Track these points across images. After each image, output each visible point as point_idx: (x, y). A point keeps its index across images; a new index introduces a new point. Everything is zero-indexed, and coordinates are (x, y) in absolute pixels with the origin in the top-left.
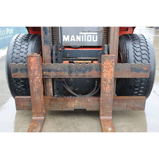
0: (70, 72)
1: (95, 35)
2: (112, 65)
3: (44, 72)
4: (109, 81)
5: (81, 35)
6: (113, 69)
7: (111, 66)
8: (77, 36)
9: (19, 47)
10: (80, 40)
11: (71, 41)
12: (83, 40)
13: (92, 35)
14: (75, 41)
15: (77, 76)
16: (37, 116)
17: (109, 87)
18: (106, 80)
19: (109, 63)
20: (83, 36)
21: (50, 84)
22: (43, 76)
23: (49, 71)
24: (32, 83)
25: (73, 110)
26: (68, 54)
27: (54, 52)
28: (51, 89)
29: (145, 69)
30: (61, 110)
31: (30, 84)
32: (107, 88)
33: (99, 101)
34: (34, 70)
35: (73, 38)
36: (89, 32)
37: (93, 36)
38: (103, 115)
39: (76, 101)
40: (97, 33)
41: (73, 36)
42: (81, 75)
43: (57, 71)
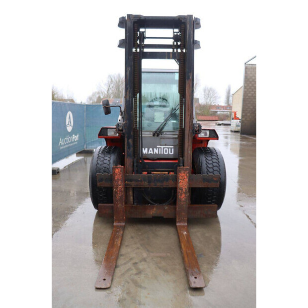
0: (149, 182)
1: (171, 148)
2: (186, 176)
3: (127, 182)
4: (184, 190)
5: (159, 148)
6: (187, 179)
7: (185, 177)
8: (155, 149)
9: (102, 159)
10: (157, 153)
11: (149, 153)
12: (160, 153)
13: (168, 148)
14: (152, 153)
15: (156, 185)
16: (118, 223)
17: (184, 196)
18: (181, 189)
19: (183, 174)
20: (160, 149)
21: (131, 193)
22: (125, 185)
23: (131, 180)
24: (115, 191)
25: (151, 217)
26: (147, 166)
27: (135, 164)
28: (132, 198)
29: (215, 179)
30: (140, 217)
31: (114, 192)
32: (182, 196)
33: (175, 209)
34: (118, 180)
35: (151, 151)
36: (166, 145)
37: (170, 149)
38: (179, 222)
39: (155, 209)
40: (173, 147)
41: (151, 149)
42: (159, 184)
43: (138, 181)
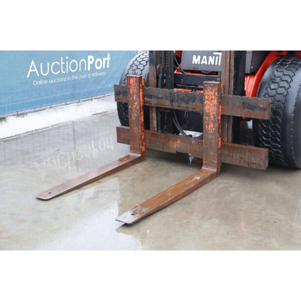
0: (172, 101)
2: (215, 95)
3: (146, 98)
4: (212, 117)
5: (216, 56)
6: (216, 101)
7: (213, 97)
8: (210, 57)
10: (213, 64)
11: (202, 63)
12: (216, 64)
14: (206, 64)
15: (179, 106)
16: (134, 152)
17: (212, 126)
18: (208, 115)
19: (211, 93)
20: (217, 57)
22: (144, 102)
23: (150, 97)
24: (131, 108)
25: (175, 152)
26: (182, 80)
28: (155, 122)
29: (261, 106)
30: (162, 150)
31: (129, 110)
32: (209, 126)
34: (133, 93)
35: (204, 61)
38: (207, 165)
39: (179, 141)
41: (205, 57)
43: (158, 98)
